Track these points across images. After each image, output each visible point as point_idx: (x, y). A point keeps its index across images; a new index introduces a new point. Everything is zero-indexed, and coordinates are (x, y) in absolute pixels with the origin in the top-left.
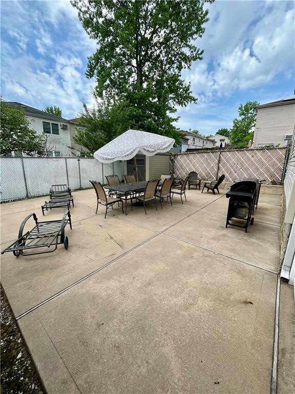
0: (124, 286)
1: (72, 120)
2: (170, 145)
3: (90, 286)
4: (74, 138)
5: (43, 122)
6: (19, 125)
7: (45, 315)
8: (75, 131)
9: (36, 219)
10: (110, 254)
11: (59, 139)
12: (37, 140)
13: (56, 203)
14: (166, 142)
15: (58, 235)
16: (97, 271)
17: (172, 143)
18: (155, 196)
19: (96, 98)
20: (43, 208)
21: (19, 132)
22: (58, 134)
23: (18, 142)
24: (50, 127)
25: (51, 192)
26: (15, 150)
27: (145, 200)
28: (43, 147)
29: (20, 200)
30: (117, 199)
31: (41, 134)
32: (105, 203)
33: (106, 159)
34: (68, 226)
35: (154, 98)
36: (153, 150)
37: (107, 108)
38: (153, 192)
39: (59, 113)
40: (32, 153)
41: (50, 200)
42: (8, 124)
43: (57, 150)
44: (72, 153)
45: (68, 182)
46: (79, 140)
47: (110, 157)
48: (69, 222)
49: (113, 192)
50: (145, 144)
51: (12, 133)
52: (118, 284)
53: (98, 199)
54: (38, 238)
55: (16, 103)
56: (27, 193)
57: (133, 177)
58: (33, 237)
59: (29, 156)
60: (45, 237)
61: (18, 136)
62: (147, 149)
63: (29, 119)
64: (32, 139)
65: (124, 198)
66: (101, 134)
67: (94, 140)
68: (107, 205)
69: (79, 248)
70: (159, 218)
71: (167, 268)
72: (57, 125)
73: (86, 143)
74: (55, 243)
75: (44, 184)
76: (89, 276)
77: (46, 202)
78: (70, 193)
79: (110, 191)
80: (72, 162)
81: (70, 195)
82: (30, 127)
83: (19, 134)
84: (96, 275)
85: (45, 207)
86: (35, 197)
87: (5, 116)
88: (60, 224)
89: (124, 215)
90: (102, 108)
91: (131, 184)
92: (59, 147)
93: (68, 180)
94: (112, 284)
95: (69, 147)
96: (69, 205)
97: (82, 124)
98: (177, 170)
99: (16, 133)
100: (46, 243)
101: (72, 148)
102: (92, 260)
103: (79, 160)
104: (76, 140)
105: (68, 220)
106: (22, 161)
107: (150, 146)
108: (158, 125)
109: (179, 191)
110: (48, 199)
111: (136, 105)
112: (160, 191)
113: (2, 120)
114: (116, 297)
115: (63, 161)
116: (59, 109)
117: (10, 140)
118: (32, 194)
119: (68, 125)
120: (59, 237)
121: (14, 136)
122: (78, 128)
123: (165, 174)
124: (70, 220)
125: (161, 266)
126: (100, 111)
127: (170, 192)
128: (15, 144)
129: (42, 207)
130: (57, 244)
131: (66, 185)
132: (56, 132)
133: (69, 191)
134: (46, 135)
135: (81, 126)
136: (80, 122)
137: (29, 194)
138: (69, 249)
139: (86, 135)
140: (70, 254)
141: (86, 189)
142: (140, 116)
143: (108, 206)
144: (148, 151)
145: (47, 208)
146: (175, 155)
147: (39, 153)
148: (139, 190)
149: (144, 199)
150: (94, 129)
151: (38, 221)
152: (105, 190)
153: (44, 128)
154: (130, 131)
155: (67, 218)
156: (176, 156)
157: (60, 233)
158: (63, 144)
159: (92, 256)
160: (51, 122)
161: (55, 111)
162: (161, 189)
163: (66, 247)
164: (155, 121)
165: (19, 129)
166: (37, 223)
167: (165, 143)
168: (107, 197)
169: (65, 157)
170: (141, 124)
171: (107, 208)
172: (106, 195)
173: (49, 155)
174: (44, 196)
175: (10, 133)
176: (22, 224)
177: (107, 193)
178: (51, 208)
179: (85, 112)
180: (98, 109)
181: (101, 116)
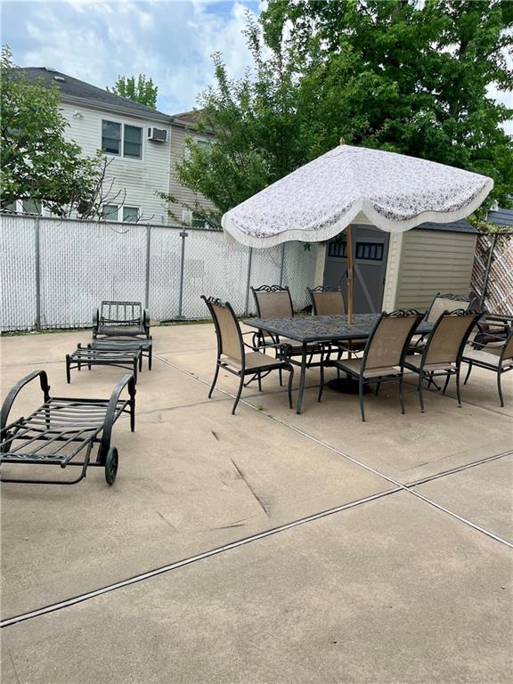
0: (250, 627)
1: (182, 117)
2: (472, 198)
3: (155, 602)
4: (178, 168)
5: (104, 121)
6: (42, 130)
7: (25, 647)
8: (184, 150)
9: (45, 387)
10: (227, 522)
11: (139, 171)
12: (80, 172)
13: (105, 351)
14: (460, 189)
15: (94, 439)
16: (183, 564)
17: (480, 191)
18: (402, 364)
19: (257, 48)
20: (69, 360)
21: (40, 149)
22: (137, 155)
23: (35, 176)
24: (119, 136)
25: (97, 319)
26: (25, 199)
27: (367, 375)
28: (92, 192)
29: (18, 332)
30: (278, 361)
31: (93, 156)
32: (238, 367)
33: (257, 236)
34: (124, 419)
35: (444, 42)
36: (410, 212)
37: (285, 78)
38: (398, 353)
39: (150, 95)
40: (64, 207)
41: (91, 341)
42: (16, 126)
43: (130, 202)
44: (170, 213)
45: (147, 297)
46: (191, 176)
47: (268, 230)
48: (128, 408)
49: (268, 339)
50: (383, 194)
51: (22, 150)
52: (233, 617)
53: (220, 352)
54: (42, 438)
55: (44, 69)
56: (39, 318)
57: (337, 296)
58: (30, 434)
59: (57, 216)
60: (60, 439)
61: (36, 160)
62: (388, 209)
63: (67, 113)
64: (70, 168)
65: (299, 359)
66: (257, 158)
67: (236, 178)
68: (244, 373)
69: (145, 486)
70: (405, 441)
71: (401, 605)
72: (139, 130)
73: (211, 186)
74: (82, 460)
75: (83, 297)
76: (157, 572)
77: (79, 346)
78: (147, 329)
79: (260, 335)
80: (167, 240)
81: (147, 333)
82: (68, 136)
83: (38, 153)
84: (178, 574)
85: (76, 358)
86: (55, 330)
87: (12, 105)
88: (103, 412)
89: (293, 413)
90: (271, 80)
91: (326, 318)
92: (133, 195)
93: (147, 289)
94: (218, 612)
95: (163, 196)
96: (136, 364)
97: (208, 128)
98: (502, 286)
99: (31, 151)
100: (58, 455)
101: (171, 199)
102: (171, 529)
103: (184, 235)
104: (184, 176)
105: (129, 402)
106: (38, 228)
107: (400, 201)
108: (449, 131)
109: (494, 360)
110: (86, 339)
111: (381, 66)
112: (424, 351)
113: (4, 115)
114: (222, 654)
115: (141, 233)
116: (151, 84)
117: (16, 171)
118: (50, 319)
119: (169, 131)
120: (97, 446)
121: (27, 161)
122: (196, 139)
123: (450, 297)
124: (132, 403)
125: (381, 594)
126: (262, 88)
127: (460, 358)
128: (25, 180)
129: (68, 357)
130: (87, 463)
131: (139, 304)
132: (134, 150)
133: (145, 322)
134: (105, 159)
135: (202, 134)
136: (203, 122)
137: (42, 320)
138: (117, 484)
139: (214, 160)
140: (116, 499)
141: (194, 322)
142: (390, 101)
143: (248, 378)
144: (389, 215)
145: (79, 362)
146: (498, 235)
147: (84, 208)
148: (350, 338)
149: (363, 370)
150: (238, 145)
151: (51, 394)
152: (244, 328)
153: (103, 138)
154: (343, 149)
155: (126, 396)
156: (504, 239)
157: (100, 436)
158: (149, 186)
159: (174, 518)
160: (123, 121)
161: (141, 89)
162: (427, 347)
163: (110, 479)
164: (441, 117)
165: (40, 141)
166: (47, 398)
167: (455, 192)
168: (248, 350)
169: (146, 222)
170: (393, 129)
171: (242, 384)
172: (243, 345)
173: (106, 216)
174: (79, 329)
175: (17, 149)
176: (10, 393)
177: (248, 339)
178: (90, 363)
179: (218, 93)
180: (258, 81)
181: (266, 102)
